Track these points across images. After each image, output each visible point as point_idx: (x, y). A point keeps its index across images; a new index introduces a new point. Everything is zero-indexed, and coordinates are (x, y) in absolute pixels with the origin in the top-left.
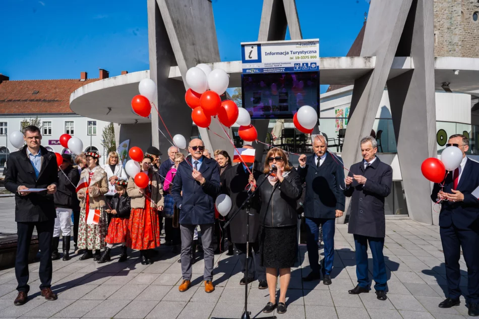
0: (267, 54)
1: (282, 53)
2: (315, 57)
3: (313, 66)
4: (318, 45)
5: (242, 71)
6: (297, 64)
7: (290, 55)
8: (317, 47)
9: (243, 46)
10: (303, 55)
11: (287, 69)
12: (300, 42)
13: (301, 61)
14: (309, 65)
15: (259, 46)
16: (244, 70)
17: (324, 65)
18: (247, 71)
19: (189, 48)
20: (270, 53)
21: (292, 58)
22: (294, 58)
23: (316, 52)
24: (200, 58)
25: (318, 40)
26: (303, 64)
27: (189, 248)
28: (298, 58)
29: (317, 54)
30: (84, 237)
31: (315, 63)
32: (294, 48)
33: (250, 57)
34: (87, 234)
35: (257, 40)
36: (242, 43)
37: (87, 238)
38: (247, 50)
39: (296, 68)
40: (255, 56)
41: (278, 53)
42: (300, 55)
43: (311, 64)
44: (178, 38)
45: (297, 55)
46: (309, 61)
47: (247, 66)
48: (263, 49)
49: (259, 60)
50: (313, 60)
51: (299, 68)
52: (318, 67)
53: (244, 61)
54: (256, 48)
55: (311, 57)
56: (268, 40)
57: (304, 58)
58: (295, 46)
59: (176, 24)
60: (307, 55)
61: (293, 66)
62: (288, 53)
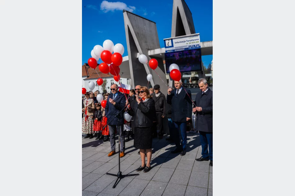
0: (175, 43)
1: (182, 42)
2: (198, 42)
3: (198, 46)
4: (199, 36)
5: (165, 52)
6: (190, 46)
7: (186, 42)
8: (199, 37)
9: (165, 40)
10: (192, 41)
11: (185, 49)
12: (191, 36)
13: (192, 44)
14: (196, 46)
15: (172, 39)
16: (166, 51)
17: (204, 46)
18: (168, 52)
19: (144, 44)
20: (177, 42)
21: (187, 44)
22: (189, 43)
23: (198, 39)
24: (150, 48)
25: (199, 33)
26: (193, 46)
27: (113, 136)
28: (190, 43)
29: (199, 40)
30: (85, 128)
31: (199, 45)
32: (188, 39)
33: (168, 45)
34: (86, 127)
35: (171, 37)
36: (164, 39)
37: (86, 129)
38: (167, 42)
39: (189, 48)
40: (170, 45)
41: (180, 42)
42: (191, 42)
43: (197, 45)
44: (138, 40)
45: (189, 42)
46: (195, 44)
47: (168, 49)
48: (174, 41)
49: (172, 46)
50: (198, 43)
51: (191, 48)
52: (200, 46)
53: (166, 47)
54: (170, 41)
55: (197, 42)
56: (176, 36)
57: (193, 43)
58: (188, 38)
59: (137, 34)
60: (194, 41)
61: (188, 47)
62: (185, 41)
